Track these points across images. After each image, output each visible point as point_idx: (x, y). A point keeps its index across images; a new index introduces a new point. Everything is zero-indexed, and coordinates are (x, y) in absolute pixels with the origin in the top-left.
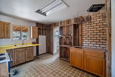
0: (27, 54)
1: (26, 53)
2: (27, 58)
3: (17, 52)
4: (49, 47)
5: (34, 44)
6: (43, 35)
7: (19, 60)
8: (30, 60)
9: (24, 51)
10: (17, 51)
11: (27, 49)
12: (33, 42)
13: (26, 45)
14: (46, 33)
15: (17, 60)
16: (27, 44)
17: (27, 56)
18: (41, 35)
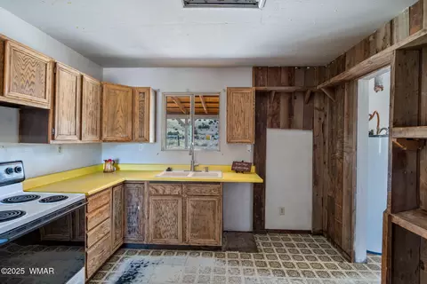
0: (193, 214)
1: (189, 209)
2: (192, 229)
3: (155, 195)
4: (332, 200)
5: (237, 172)
6: (290, 125)
7: (163, 229)
8: (202, 242)
9: (178, 196)
10: (157, 190)
11: (192, 189)
12: (234, 164)
13: (204, 172)
14: (317, 113)
15: (156, 227)
16: (207, 170)
17: (193, 220)
18: (278, 126)
